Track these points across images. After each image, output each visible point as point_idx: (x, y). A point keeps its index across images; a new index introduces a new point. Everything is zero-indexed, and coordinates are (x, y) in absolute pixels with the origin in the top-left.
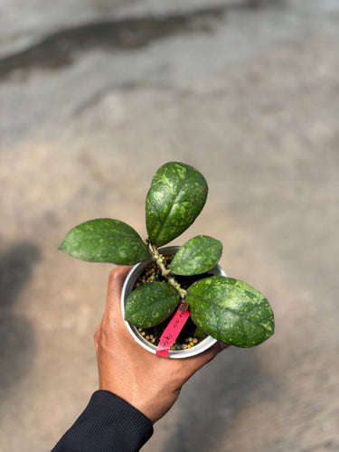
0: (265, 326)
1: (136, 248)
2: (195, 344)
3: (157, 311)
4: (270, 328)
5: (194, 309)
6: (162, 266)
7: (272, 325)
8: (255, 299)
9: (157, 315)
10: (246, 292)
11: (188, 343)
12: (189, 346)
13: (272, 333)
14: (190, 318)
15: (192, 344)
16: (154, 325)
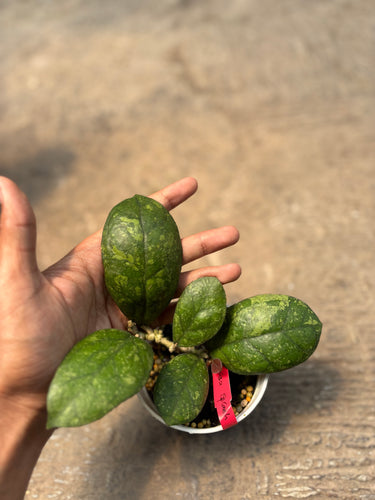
0: (310, 322)
1: (137, 358)
2: (253, 393)
3: (194, 391)
4: (315, 322)
5: (229, 359)
6: (165, 341)
7: (315, 317)
8: (282, 304)
9: (198, 394)
10: (268, 303)
11: (245, 397)
12: (248, 399)
13: (320, 325)
14: (231, 373)
15: (249, 394)
16: (201, 407)
